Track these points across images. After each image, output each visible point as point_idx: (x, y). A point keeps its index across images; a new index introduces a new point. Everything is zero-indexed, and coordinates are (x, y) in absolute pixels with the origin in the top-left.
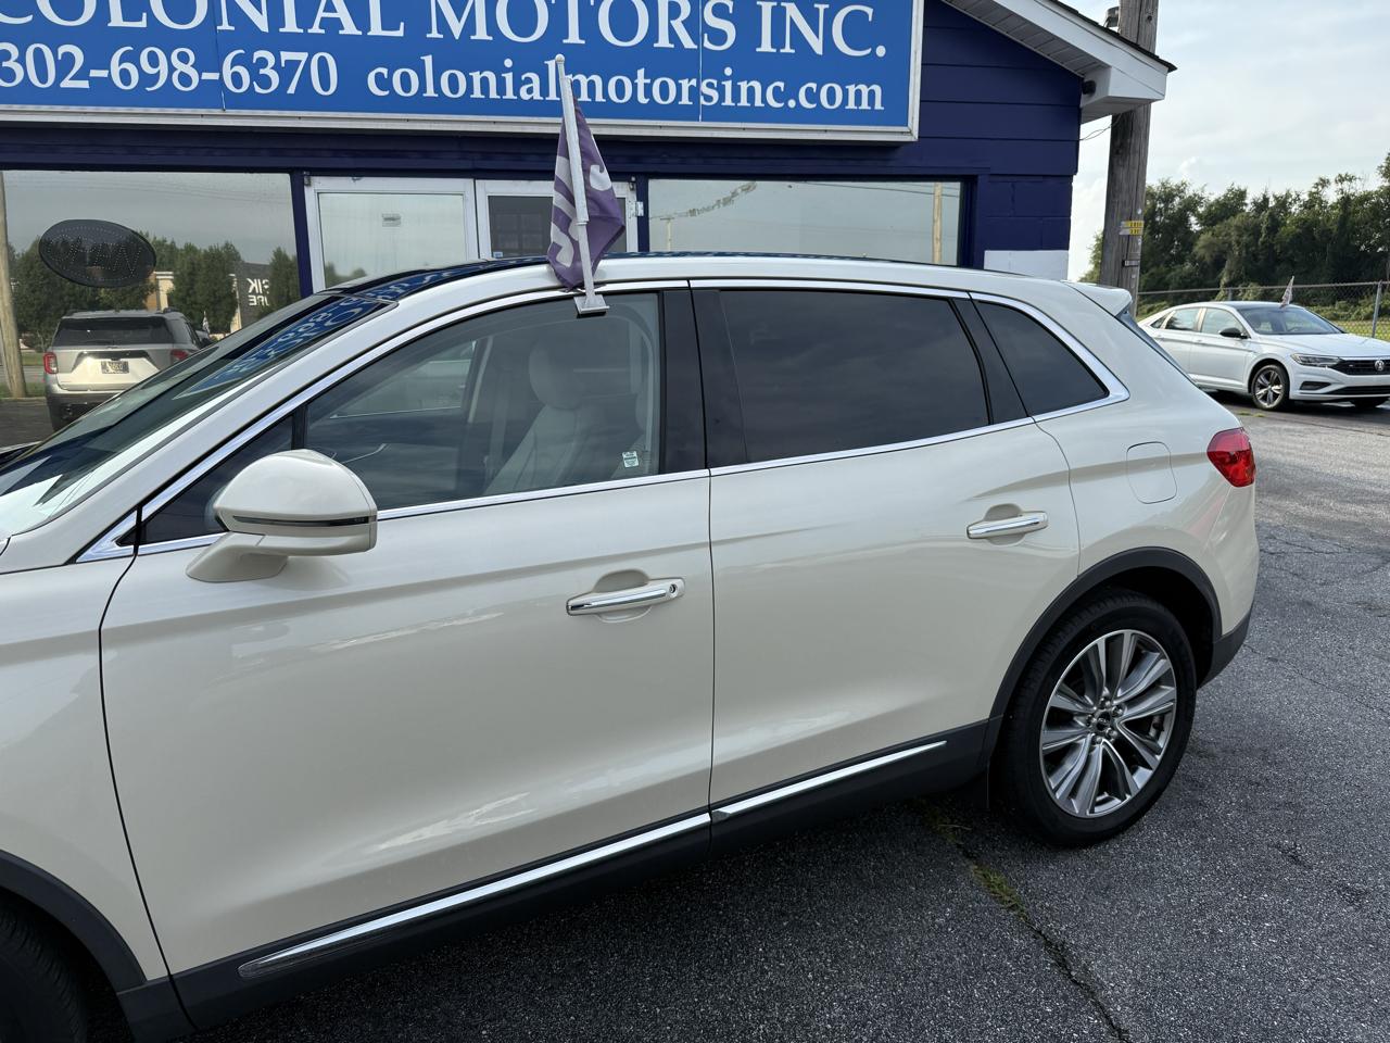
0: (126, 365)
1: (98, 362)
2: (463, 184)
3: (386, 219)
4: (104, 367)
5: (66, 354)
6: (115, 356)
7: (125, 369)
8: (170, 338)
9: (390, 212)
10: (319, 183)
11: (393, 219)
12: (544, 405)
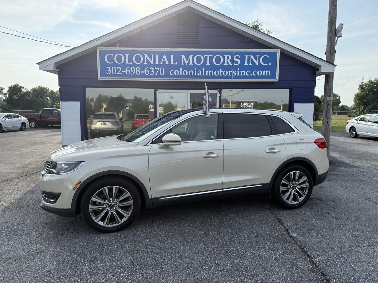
0: (106, 123)
1: (101, 123)
2: (186, 91)
3: (171, 97)
4: (102, 123)
5: (95, 121)
6: (104, 122)
7: (106, 124)
8: (115, 118)
9: (172, 96)
10: (159, 91)
11: (172, 97)
12: (199, 131)
